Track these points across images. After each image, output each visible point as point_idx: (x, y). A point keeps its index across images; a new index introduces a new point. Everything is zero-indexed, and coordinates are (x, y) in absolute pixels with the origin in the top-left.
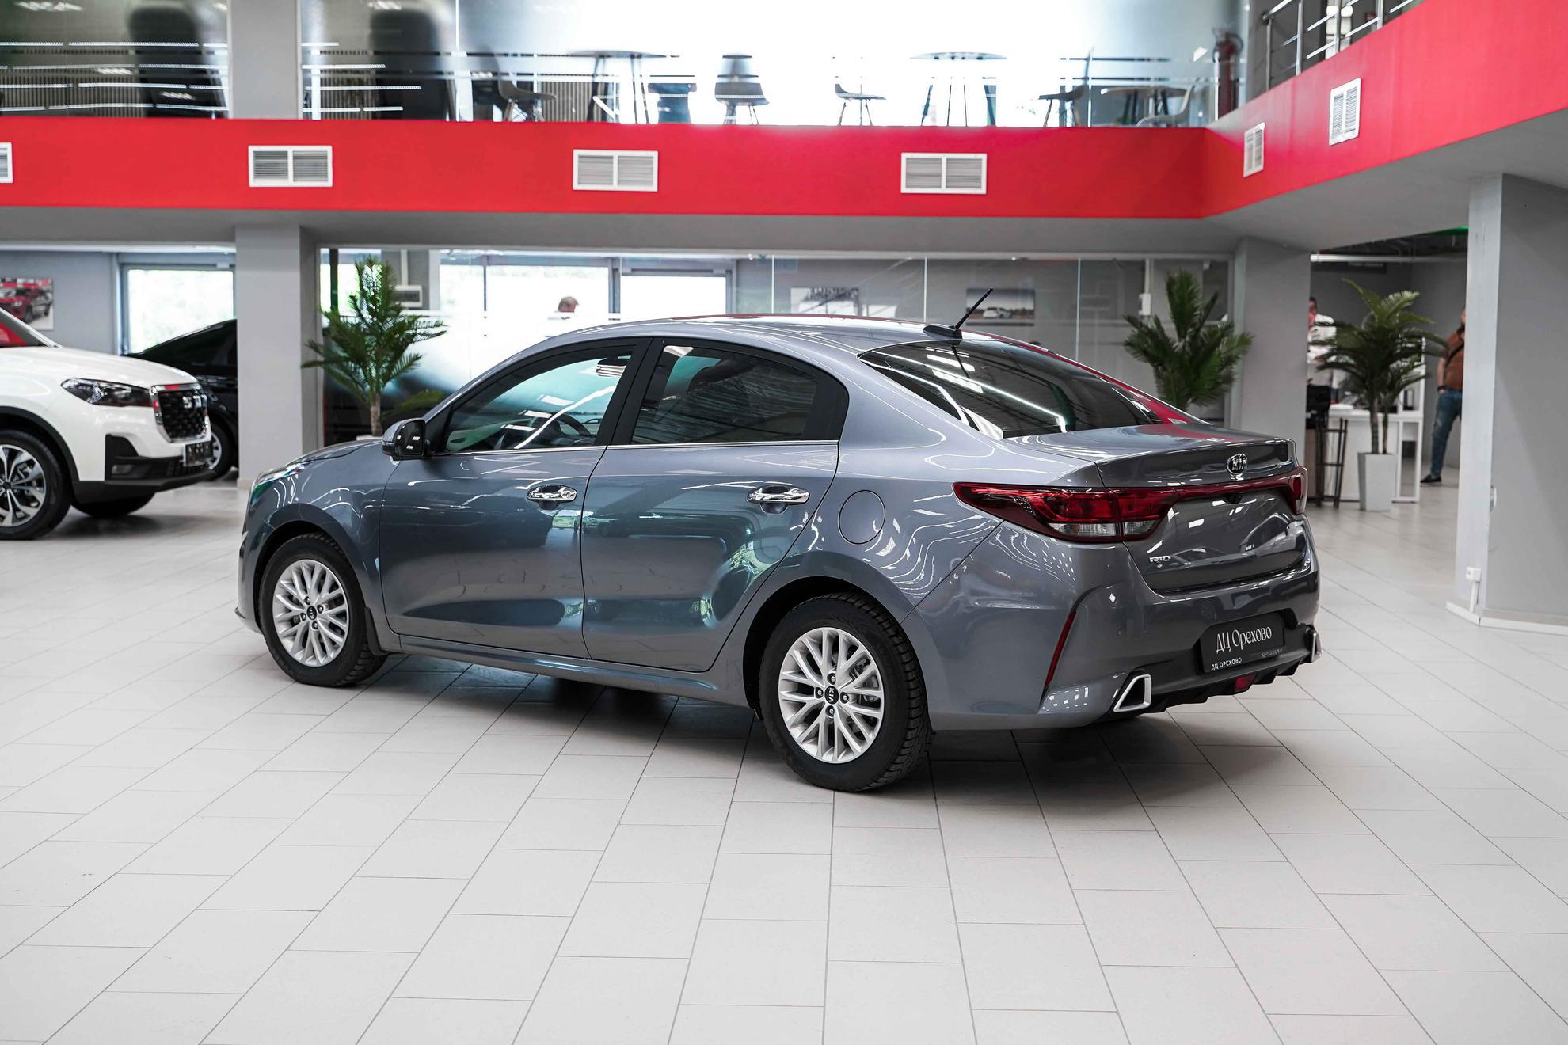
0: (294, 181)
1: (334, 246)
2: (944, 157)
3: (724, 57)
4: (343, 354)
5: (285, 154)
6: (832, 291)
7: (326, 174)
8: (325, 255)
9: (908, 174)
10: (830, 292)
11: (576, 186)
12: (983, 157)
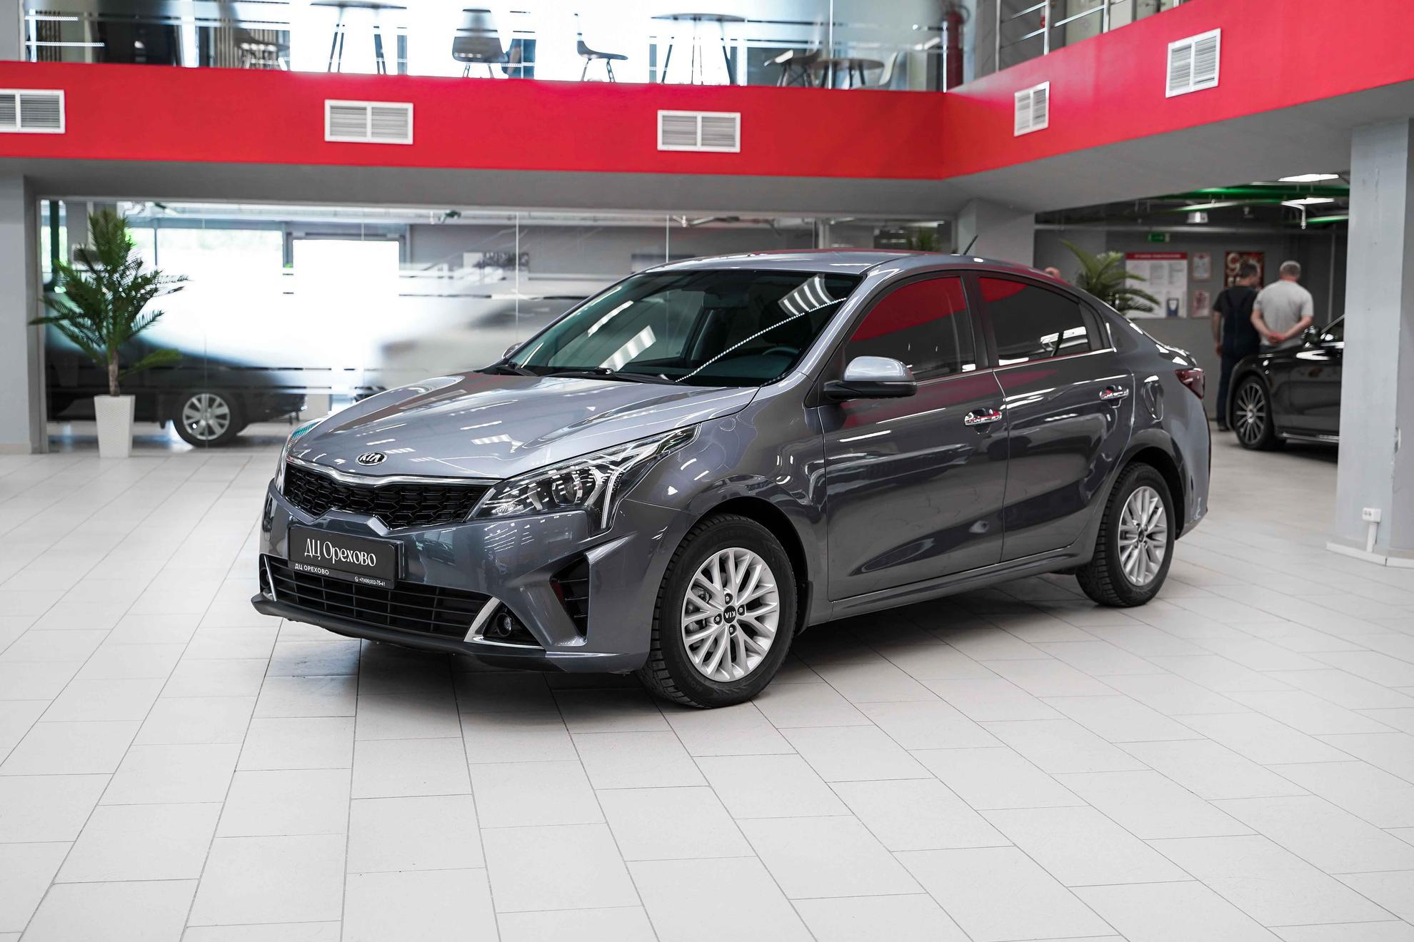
0: (22, 126)
1: (54, 198)
2: (700, 115)
3: (464, 10)
4: (78, 310)
5: (12, 98)
6: (503, 256)
7: (58, 120)
8: (45, 206)
9: (664, 132)
10: (501, 257)
11: (328, 137)
12: (737, 116)
